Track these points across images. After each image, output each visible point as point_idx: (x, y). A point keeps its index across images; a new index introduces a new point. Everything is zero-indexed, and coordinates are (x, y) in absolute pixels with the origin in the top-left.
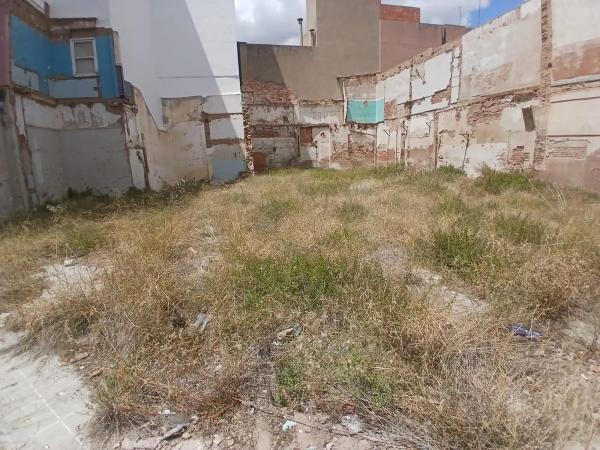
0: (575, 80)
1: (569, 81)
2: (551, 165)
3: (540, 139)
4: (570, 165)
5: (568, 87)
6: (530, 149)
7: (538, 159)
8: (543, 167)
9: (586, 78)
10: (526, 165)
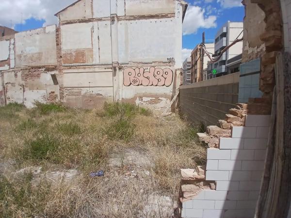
0: (72, 65)
1: (70, 65)
2: (68, 99)
3: (61, 88)
4: (76, 99)
5: (70, 67)
6: (57, 93)
7: (62, 97)
8: (65, 101)
9: (77, 64)
10: (57, 100)
